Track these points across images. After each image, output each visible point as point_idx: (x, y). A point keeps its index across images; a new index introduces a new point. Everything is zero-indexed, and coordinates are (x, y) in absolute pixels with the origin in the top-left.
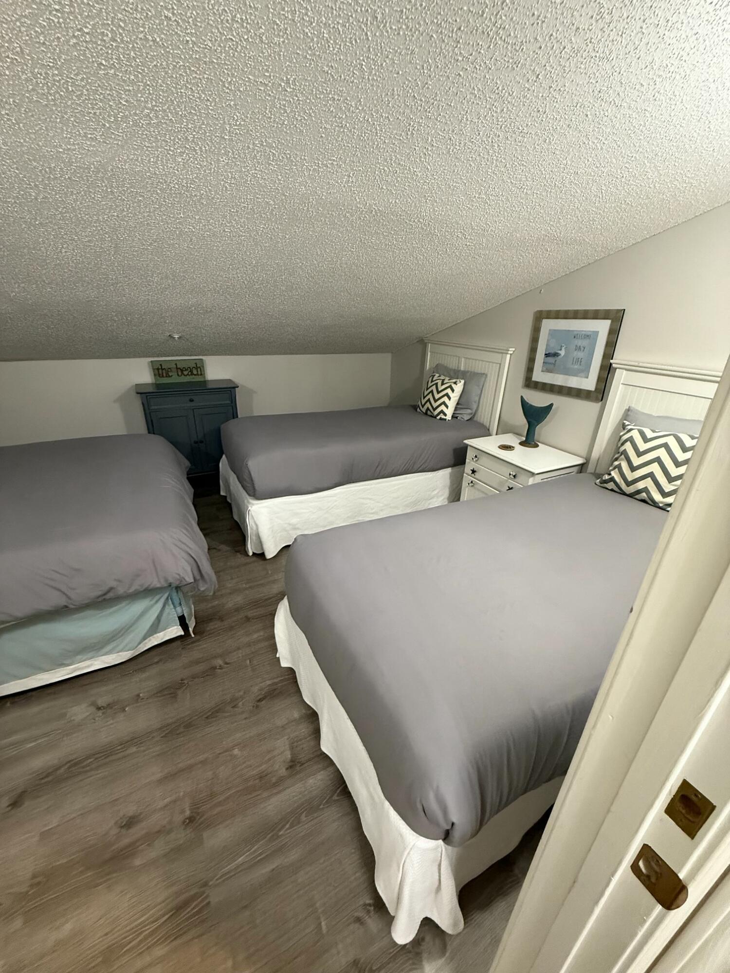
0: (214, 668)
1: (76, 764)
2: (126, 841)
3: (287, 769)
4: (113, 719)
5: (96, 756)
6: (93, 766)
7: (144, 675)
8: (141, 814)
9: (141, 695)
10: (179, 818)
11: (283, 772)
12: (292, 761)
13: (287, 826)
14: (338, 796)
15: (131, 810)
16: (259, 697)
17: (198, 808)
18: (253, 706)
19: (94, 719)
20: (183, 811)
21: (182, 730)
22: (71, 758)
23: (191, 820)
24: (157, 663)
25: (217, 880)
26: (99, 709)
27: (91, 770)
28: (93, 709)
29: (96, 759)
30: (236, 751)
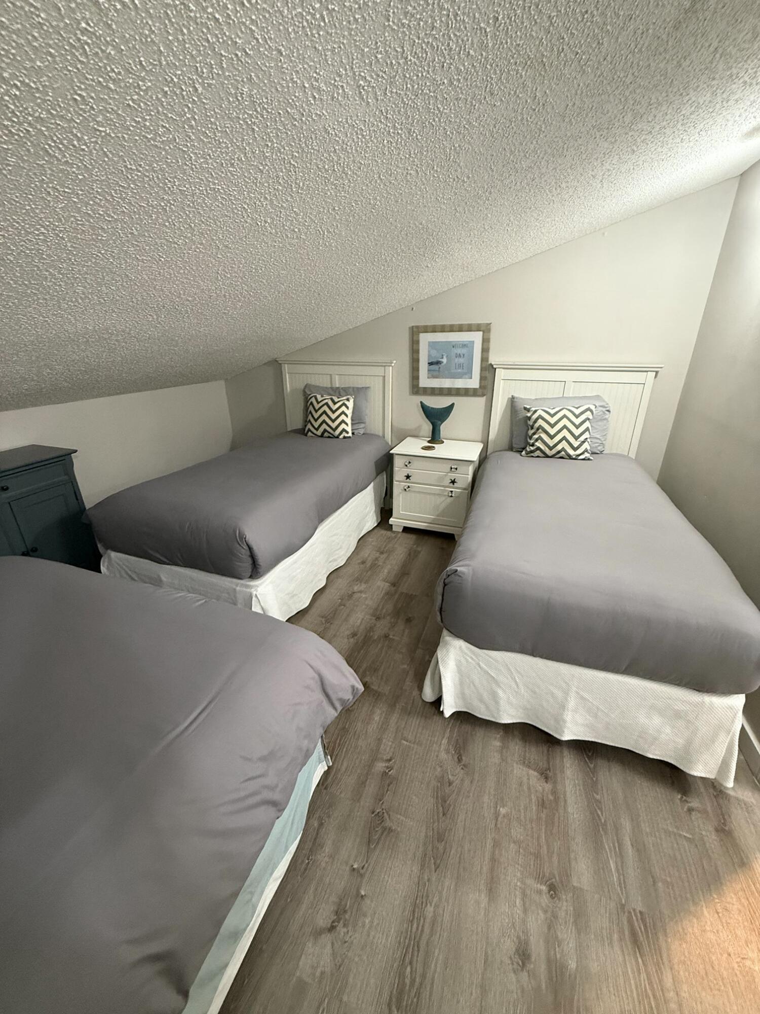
0: (385, 774)
1: (401, 992)
2: (543, 968)
3: (546, 782)
4: (365, 915)
5: (407, 960)
6: (420, 970)
7: (328, 849)
8: (518, 937)
9: (355, 866)
10: (545, 900)
11: (548, 787)
12: (541, 774)
13: (600, 813)
14: (591, 763)
15: (509, 946)
16: (456, 757)
17: (544, 876)
18: (462, 769)
19: (345, 942)
20: (540, 892)
21: (441, 847)
22: (386, 996)
23: (552, 888)
24: (321, 825)
25: (622, 894)
26: (332, 928)
27: (424, 976)
28: (326, 939)
29: (411, 963)
30: (503, 811)
